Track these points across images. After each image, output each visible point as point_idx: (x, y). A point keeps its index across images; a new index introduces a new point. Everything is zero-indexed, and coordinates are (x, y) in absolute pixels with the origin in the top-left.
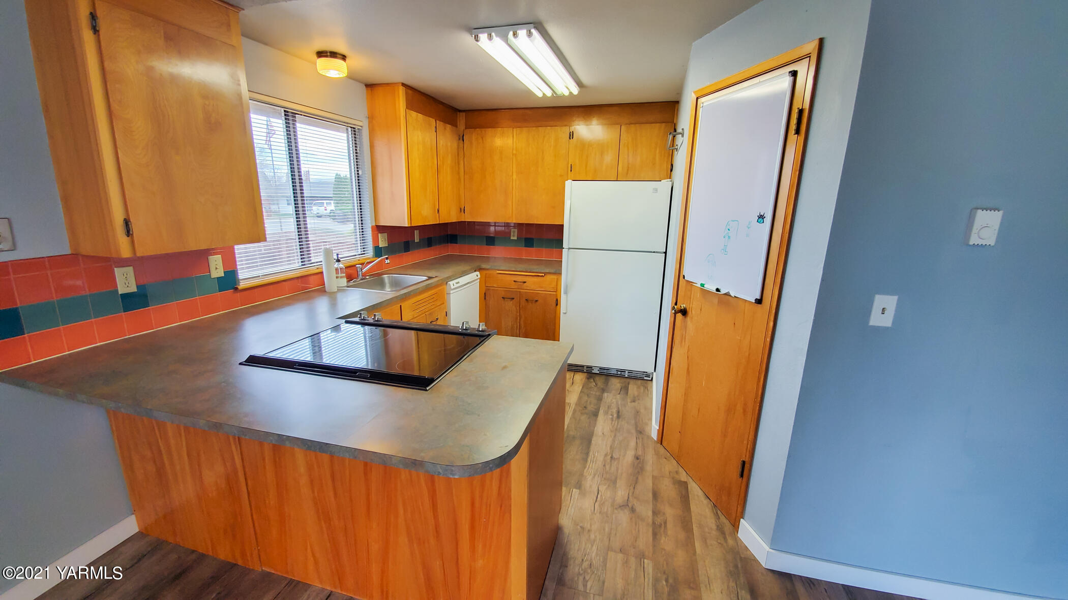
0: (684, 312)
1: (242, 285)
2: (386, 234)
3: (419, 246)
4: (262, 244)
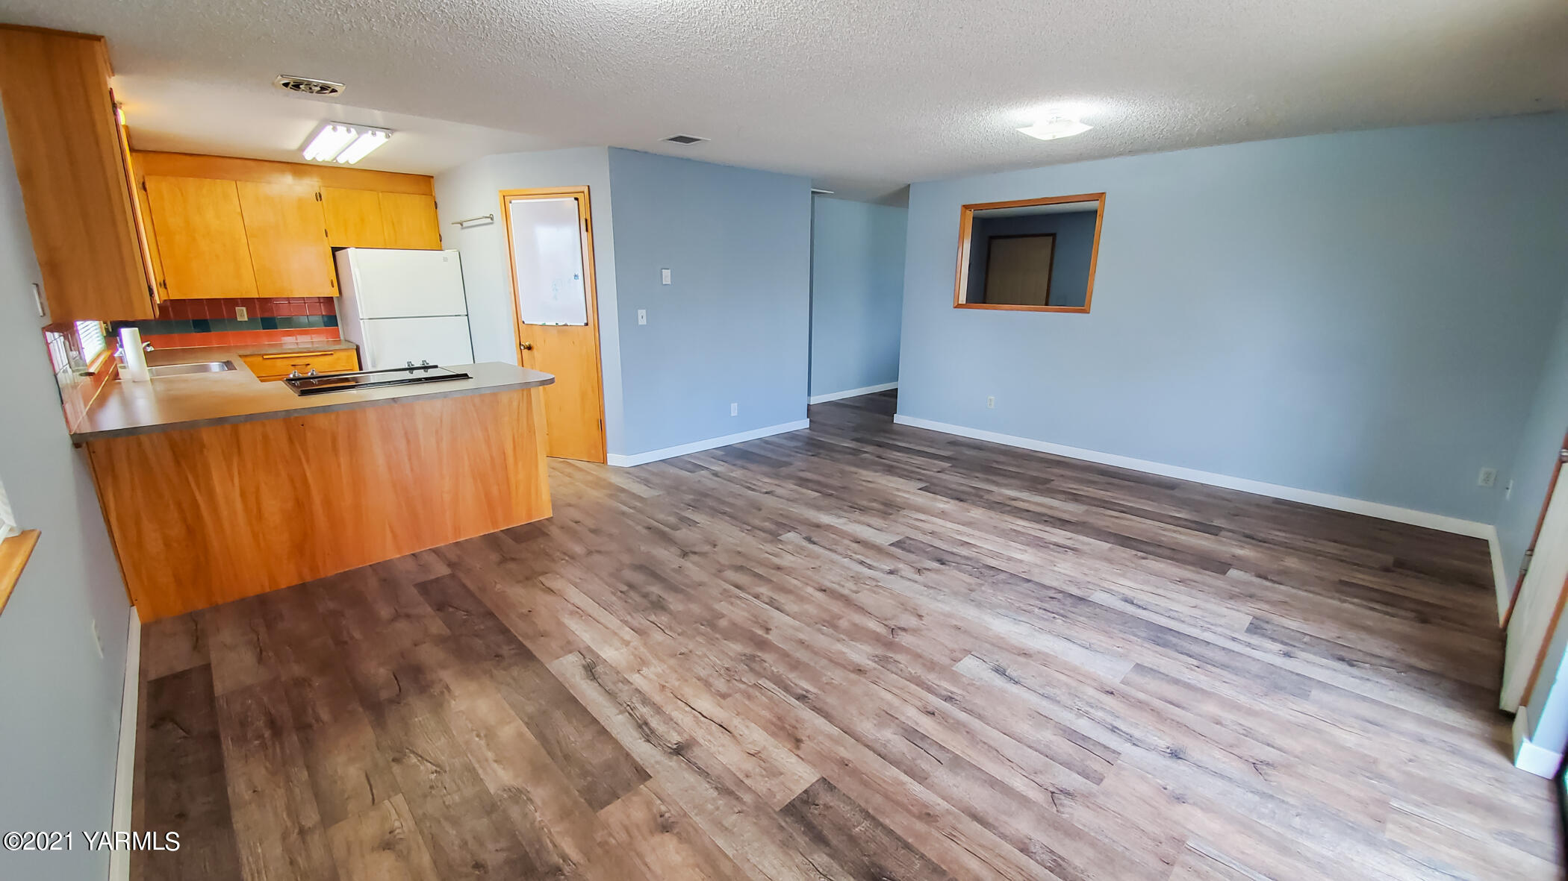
0: (529, 348)
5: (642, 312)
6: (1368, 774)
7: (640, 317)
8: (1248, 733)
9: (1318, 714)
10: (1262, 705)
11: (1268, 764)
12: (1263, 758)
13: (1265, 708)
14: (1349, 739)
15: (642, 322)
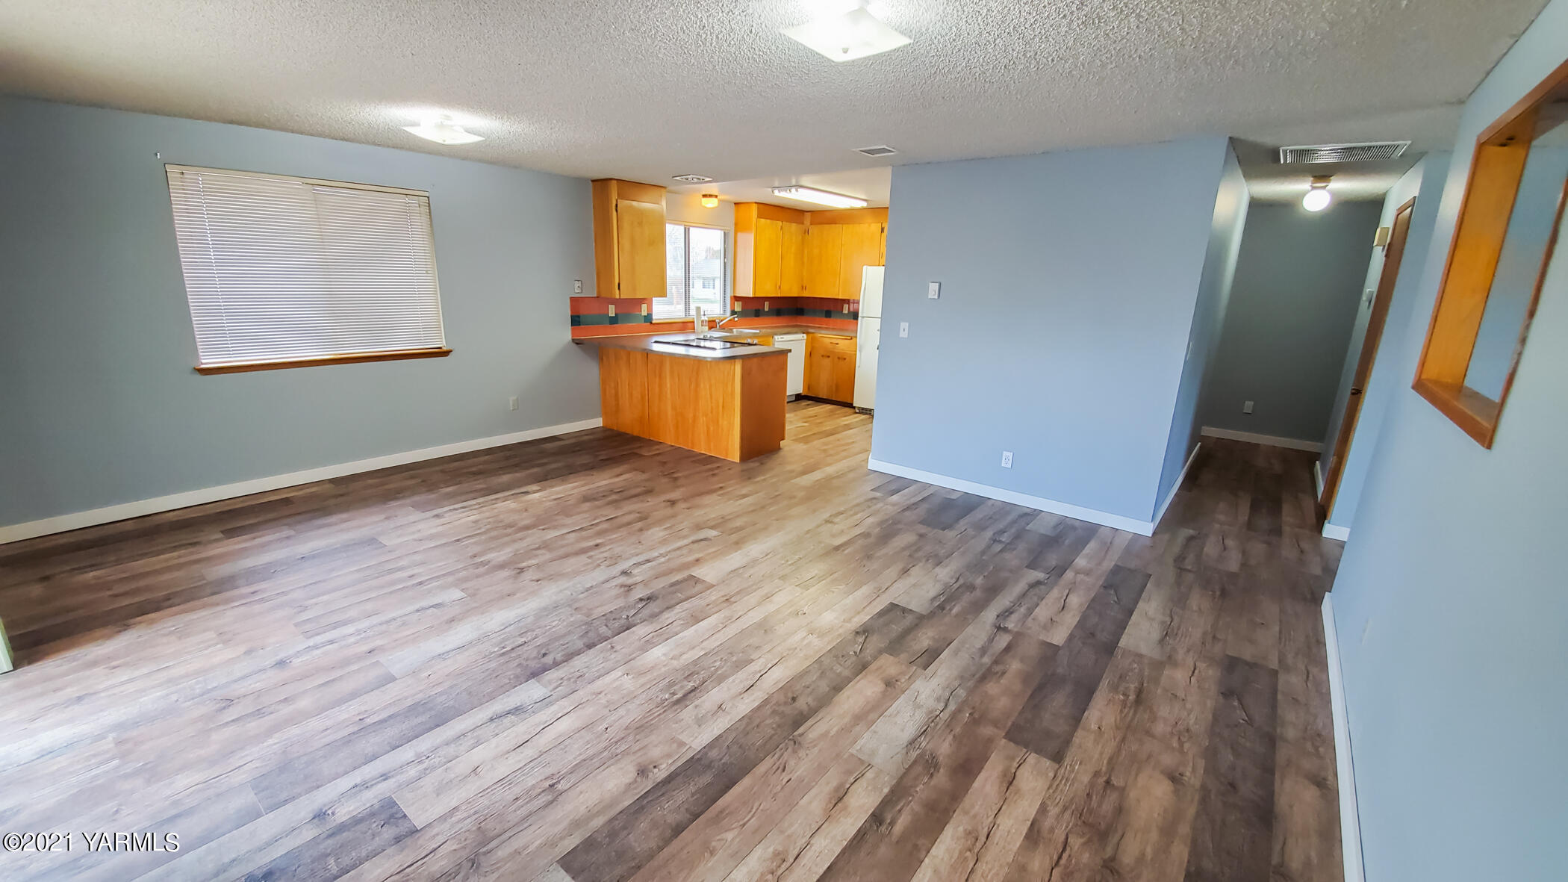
1: (654, 322)
2: (741, 303)
3: (767, 314)
4: (665, 298)
5: (904, 325)
6: (149, 766)
7: (902, 330)
8: (259, 713)
9: (227, 779)
10: (276, 741)
11: (224, 708)
12: (231, 708)
13: (271, 741)
14: (183, 781)
15: (904, 334)
